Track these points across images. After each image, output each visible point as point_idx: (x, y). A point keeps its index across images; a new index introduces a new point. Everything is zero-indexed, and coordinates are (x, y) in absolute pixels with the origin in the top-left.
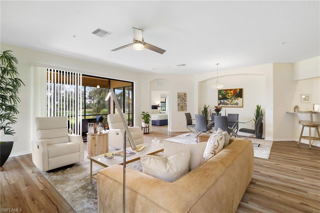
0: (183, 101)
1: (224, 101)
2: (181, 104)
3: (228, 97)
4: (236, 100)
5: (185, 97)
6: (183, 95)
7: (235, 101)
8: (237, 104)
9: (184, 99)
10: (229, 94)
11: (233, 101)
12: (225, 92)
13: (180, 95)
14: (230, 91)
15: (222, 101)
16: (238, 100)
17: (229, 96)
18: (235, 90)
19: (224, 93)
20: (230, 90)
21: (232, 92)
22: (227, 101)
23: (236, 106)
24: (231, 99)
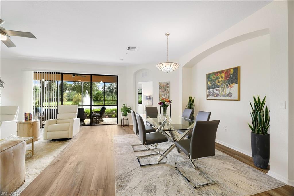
0: (165, 92)
1: (213, 91)
2: (163, 96)
3: (218, 84)
4: (229, 89)
5: (167, 87)
6: (165, 85)
7: (227, 90)
8: (230, 95)
9: (166, 90)
10: (219, 79)
11: (224, 90)
12: (214, 77)
13: (162, 85)
14: (221, 74)
15: (211, 90)
16: (232, 87)
17: (219, 82)
18: (228, 71)
19: (213, 79)
20: (221, 72)
21: (223, 75)
22: (217, 90)
23: (229, 98)
24: (222, 87)
